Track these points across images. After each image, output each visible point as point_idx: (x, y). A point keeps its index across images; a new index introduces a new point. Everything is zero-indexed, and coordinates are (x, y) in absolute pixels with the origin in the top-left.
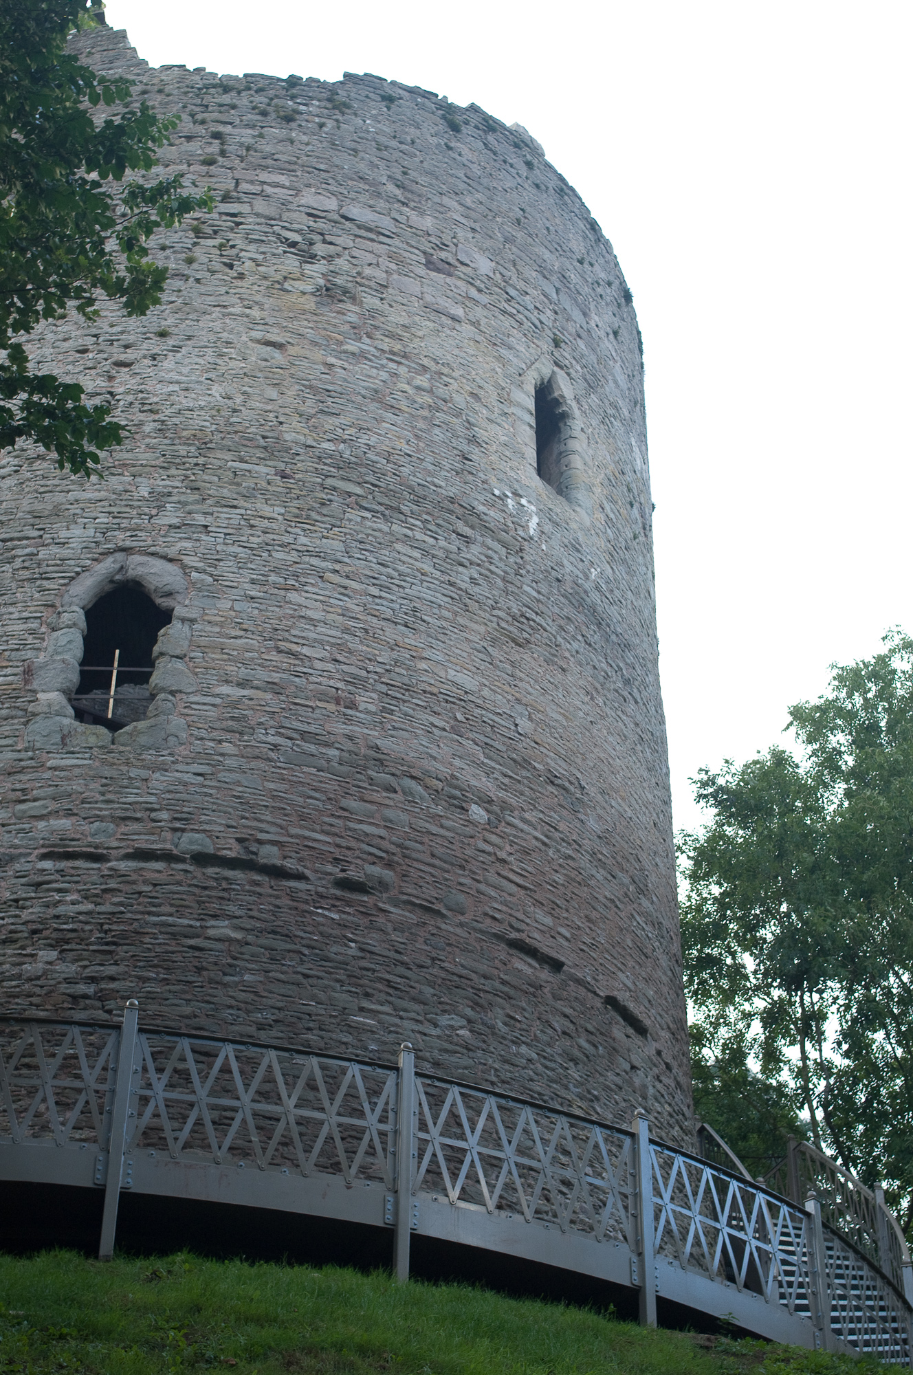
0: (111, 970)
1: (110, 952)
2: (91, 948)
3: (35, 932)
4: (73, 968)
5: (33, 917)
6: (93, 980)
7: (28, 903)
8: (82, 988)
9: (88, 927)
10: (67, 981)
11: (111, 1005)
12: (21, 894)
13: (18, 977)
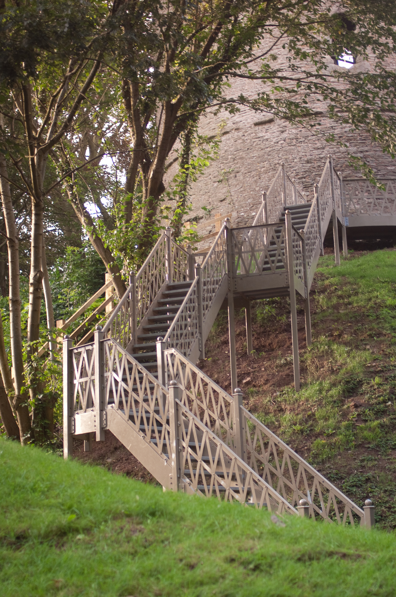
0: (366, 149)
1: (364, 143)
2: (359, 142)
3: (340, 137)
4: (355, 148)
5: (339, 132)
6: (361, 152)
7: (336, 128)
8: (359, 155)
9: (356, 135)
10: (354, 153)
11: (368, 160)
12: (333, 125)
13: (339, 152)
